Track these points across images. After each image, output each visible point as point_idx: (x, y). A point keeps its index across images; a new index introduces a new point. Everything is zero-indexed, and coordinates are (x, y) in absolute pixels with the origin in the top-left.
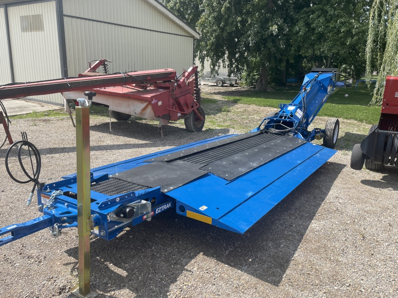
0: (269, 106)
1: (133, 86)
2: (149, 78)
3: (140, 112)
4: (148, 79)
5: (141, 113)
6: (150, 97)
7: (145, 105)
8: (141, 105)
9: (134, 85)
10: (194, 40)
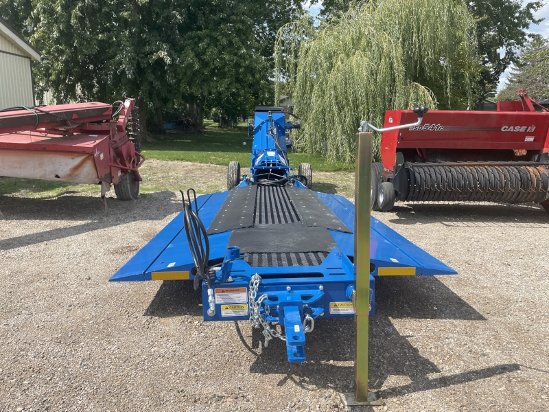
0: (178, 160)
1: (41, 132)
2: (75, 116)
3: (69, 172)
4: (73, 118)
5: (70, 175)
6: (92, 146)
7: (78, 160)
8: (71, 161)
9: (44, 129)
10: (32, 62)
